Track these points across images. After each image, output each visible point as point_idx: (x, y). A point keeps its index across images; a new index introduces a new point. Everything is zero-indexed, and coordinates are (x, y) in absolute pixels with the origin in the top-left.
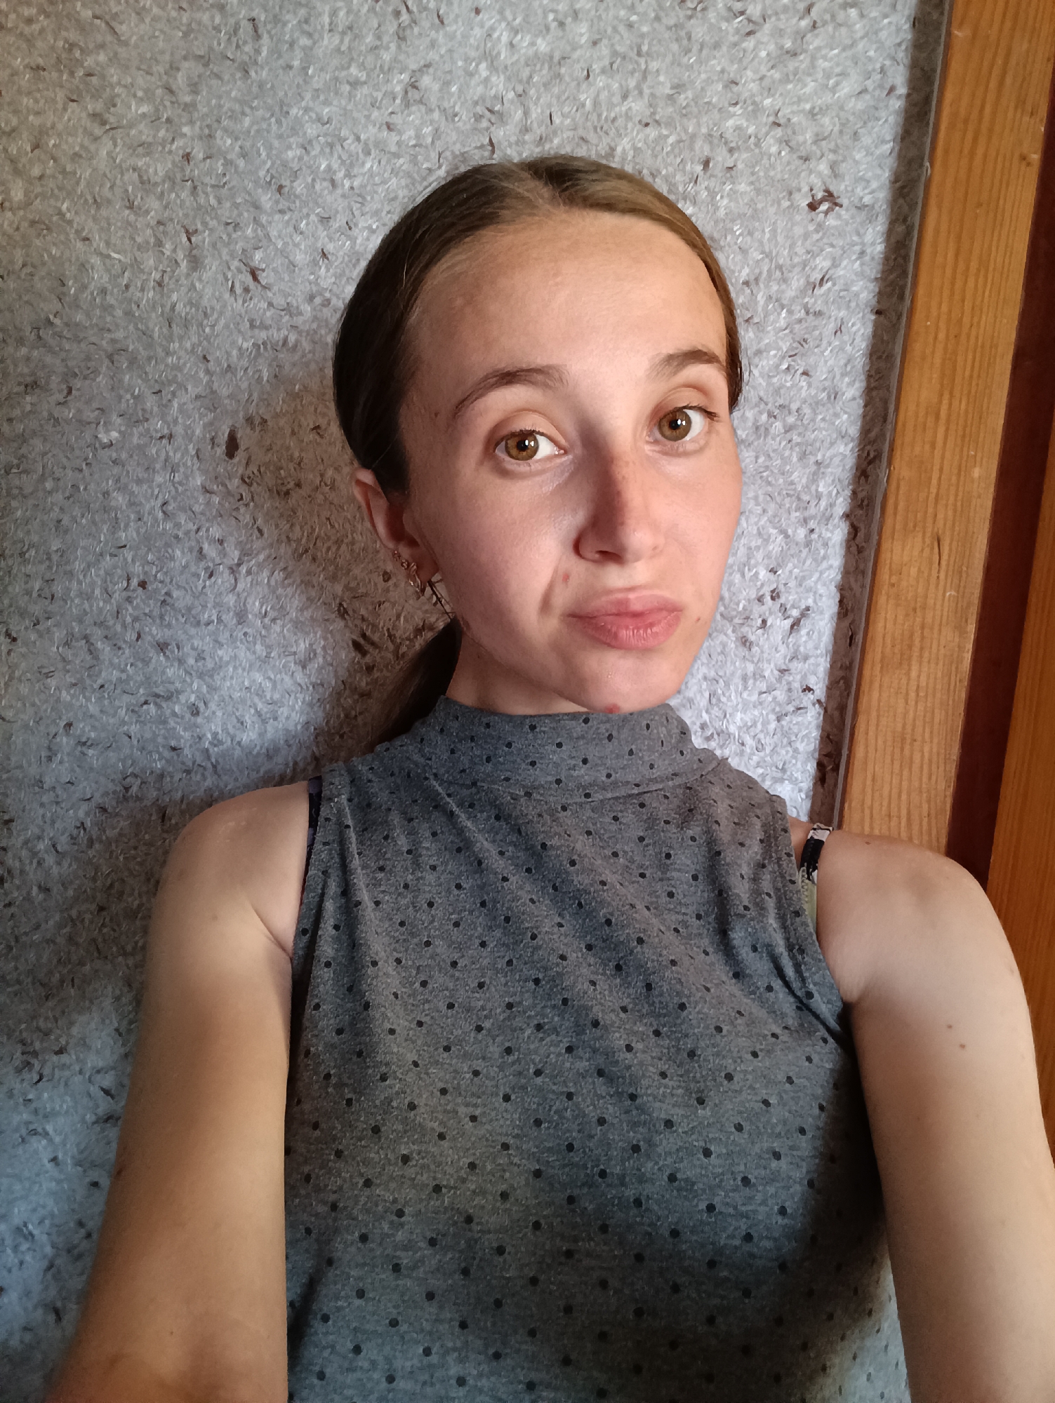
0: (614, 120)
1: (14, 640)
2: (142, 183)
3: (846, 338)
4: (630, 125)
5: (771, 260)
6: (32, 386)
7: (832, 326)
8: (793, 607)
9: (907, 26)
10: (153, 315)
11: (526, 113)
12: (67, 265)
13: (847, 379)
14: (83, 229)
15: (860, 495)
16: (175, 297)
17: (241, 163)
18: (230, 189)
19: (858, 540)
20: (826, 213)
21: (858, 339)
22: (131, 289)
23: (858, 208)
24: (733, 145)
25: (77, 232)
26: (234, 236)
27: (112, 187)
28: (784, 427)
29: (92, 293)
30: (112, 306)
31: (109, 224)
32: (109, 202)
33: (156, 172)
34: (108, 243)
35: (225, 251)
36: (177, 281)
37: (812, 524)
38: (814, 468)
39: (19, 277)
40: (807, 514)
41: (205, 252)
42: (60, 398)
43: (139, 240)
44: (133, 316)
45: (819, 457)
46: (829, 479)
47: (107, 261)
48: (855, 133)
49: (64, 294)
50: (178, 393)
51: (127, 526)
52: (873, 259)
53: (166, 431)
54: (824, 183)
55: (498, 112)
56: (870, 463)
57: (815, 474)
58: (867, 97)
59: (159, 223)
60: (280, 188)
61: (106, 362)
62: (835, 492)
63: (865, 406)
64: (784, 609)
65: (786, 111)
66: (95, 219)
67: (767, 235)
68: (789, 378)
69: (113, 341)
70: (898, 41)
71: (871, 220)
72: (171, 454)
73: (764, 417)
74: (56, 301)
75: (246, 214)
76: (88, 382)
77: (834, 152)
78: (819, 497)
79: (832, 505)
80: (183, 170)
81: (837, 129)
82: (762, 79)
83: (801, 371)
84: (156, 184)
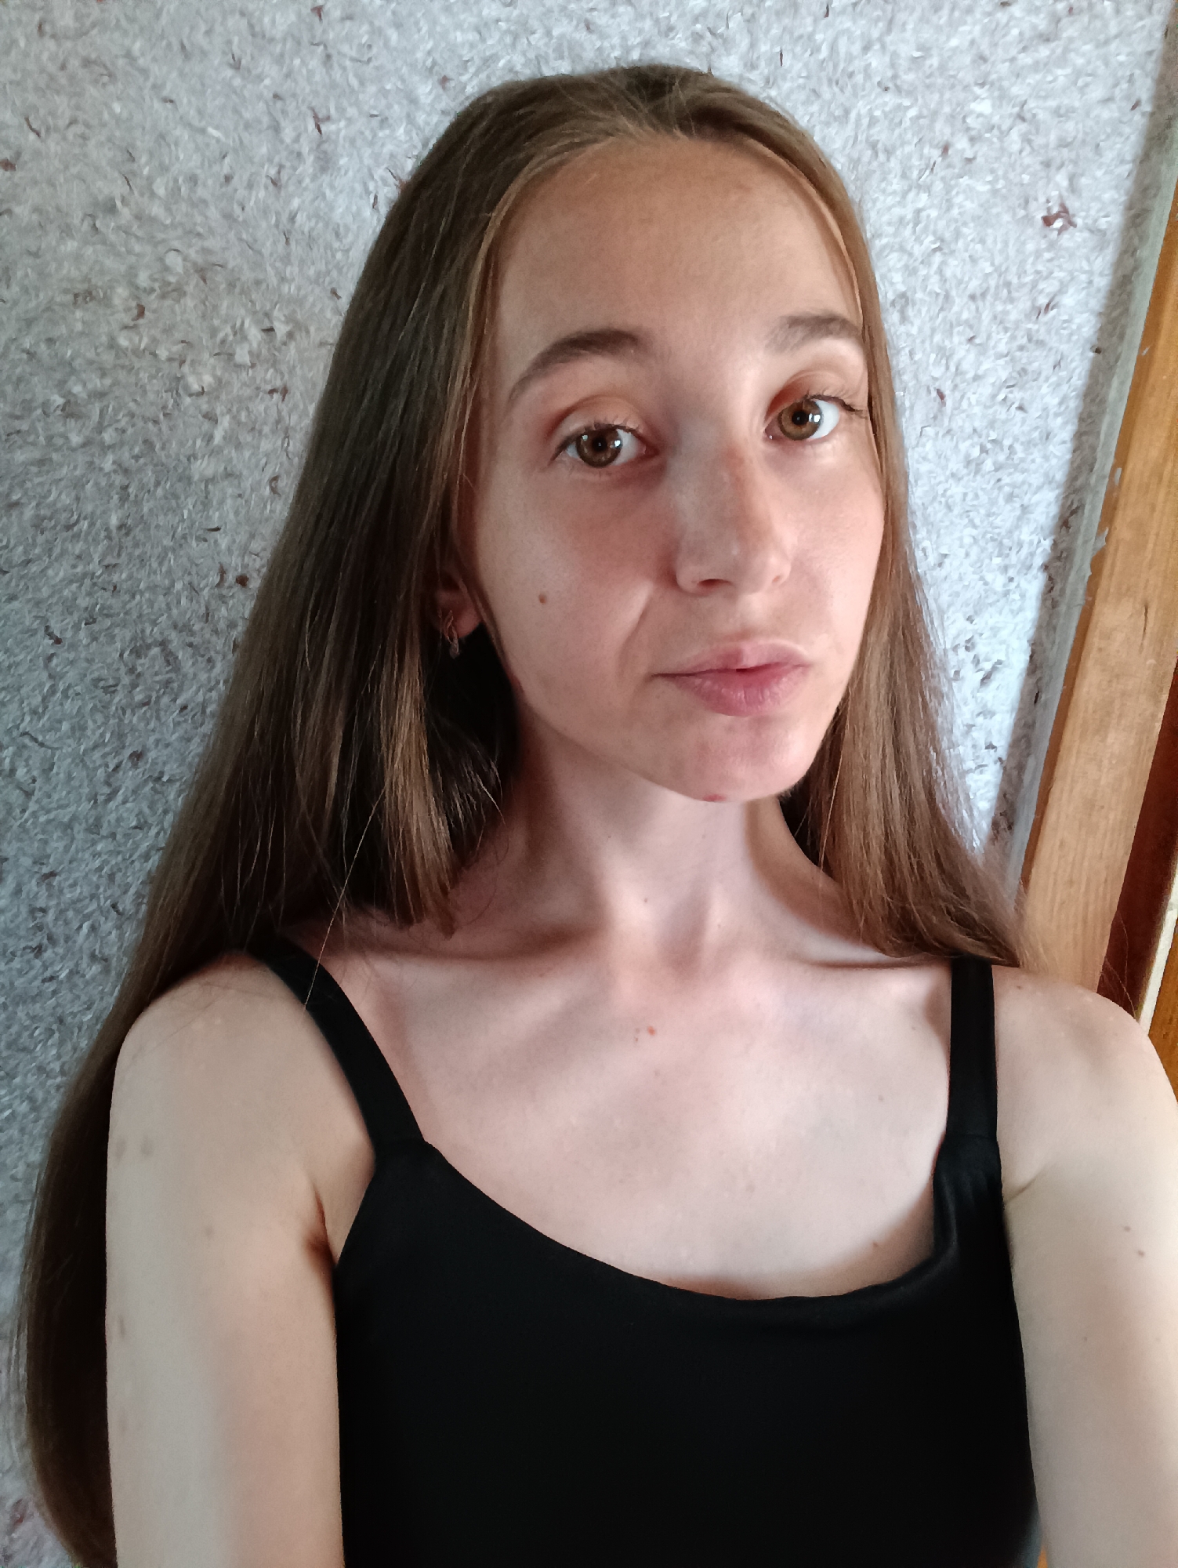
0: (851, 75)
1: (58, 641)
2: (254, 35)
3: (1063, 374)
4: (868, 85)
5: (1000, 276)
6: (85, 296)
7: (1052, 360)
8: (987, 660)
9: (1159, 35)
10: (264, 224)
11: (753, 45)
12: (138, 133)
13: (1059, 420)
14: (163, 86)
15: (1062, 546)
16: (296, 203)
17: (393, 36)
18: (377, 68)
19: (1053, 593)
20: (1061, 231)
21: (1075, 378)
22: (235, 181)
23: (1091, 231)
24: (973, 133)
25: (154, 87)
26: (381, 134)
27: (209, 33)
28: (994, 463)
29: (176, 181)
30: (204, 202)
31: (203, 85)
32: (204, 54)
33: (273, 22)
34: (201, 113)
35: (367, 152)
36: (300, 182)
37: (1011, 573)
38: (1018, 512)
39: (64, 138)
40: (1007, 562)
41: (340, 150)
42: (127, 319)
43: (247, 115)
44: (235, 220)
45: (1026, 501)
46: (1033, 526)
47: (200, 138)
48: (1098, 145)
49: (134, 173)
50: (298, 336)
51: (222, 502)
52: (1099, 290)
53: (278, 383)
54: (1061, 196)
55: (721, 36)
56: (1073, 512)
57: (1019, 518)
58: (1113, 106)
59: (276, 96)
60: (444, 80)
61: (195, 279)
62: (1036, 542)
63: (1074, 451)
64: (976, 661)
65: (1031, 104)
66: (181, 74)
67: (999, 246)
68: (1004, 410)
69: (205, 251)
70: (1149, 49)
71: (1101, 247)
72: (284, 413)
73: (976, 452)
74: (120, 181)
75: (396, 107)
76: (168, 302)
77: (1075, 162)
78: (1020, 545)
79: (1032, 554)
80: (311, 28)
81: (1080, 136)
82: (1013, 60)
83: (1016, 405)
84: (272, 40)
